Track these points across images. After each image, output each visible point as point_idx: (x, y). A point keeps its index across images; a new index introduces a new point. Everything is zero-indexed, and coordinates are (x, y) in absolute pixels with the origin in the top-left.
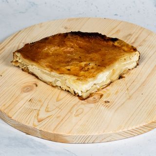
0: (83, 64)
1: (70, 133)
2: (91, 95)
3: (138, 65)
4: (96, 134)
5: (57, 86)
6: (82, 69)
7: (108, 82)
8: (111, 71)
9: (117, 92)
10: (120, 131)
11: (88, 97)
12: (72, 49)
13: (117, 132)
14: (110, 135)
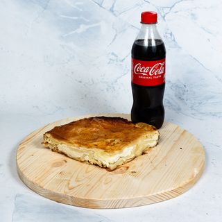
0: (109, 140)
1: (100, 198)
2: (118, 167)
3: (158, 144)
4: (127, 198)
5: (85, 161)
6: (108, 144)
7: (133, 156)
8: (135, 146)
9: (142, 165)
10: (150, 195)
11: (115, 169)
12: (98, 130)
13: (147, 196)
14: (141, 199)
